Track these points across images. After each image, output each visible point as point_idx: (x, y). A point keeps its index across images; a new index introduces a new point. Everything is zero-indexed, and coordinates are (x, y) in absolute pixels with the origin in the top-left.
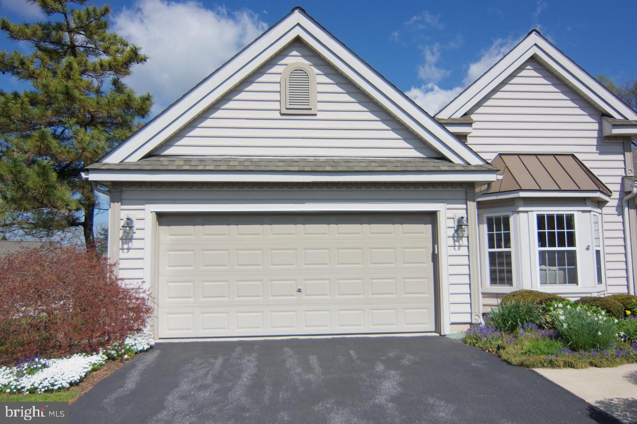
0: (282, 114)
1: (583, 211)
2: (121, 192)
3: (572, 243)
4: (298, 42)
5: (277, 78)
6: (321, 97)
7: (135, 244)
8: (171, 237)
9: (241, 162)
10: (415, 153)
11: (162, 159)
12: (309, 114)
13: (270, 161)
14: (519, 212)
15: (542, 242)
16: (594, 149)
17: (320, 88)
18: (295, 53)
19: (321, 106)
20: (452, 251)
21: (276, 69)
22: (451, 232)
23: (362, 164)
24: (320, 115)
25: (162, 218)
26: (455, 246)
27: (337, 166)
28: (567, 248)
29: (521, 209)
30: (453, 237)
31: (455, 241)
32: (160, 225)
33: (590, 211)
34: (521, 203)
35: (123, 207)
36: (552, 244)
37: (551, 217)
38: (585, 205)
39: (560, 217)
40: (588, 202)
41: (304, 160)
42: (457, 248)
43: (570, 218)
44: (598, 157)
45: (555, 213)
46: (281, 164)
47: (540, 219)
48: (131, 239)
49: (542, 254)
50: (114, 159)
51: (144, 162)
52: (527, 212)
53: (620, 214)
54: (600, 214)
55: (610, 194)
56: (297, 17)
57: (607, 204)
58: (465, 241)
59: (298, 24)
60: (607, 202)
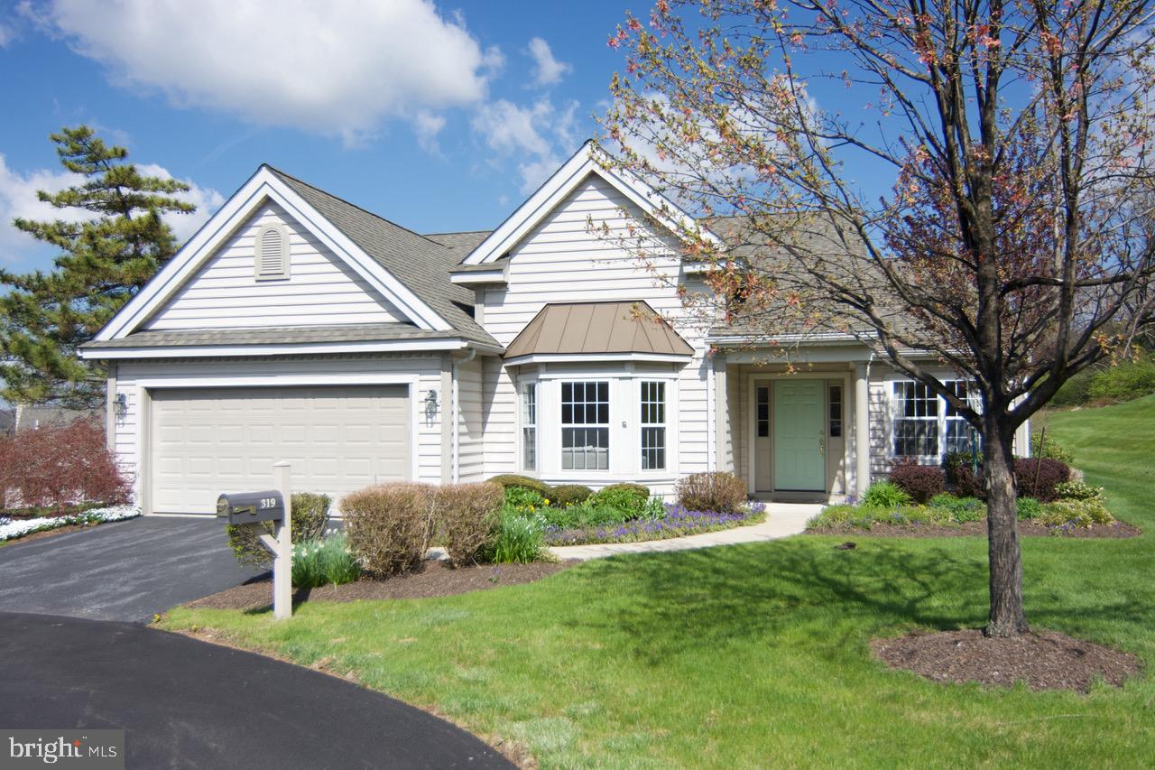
0: (258, 281)
1: (621, 378)
2: (117, 368)
3: (604, 418)
4: (268, 202)
5: (251, 242)
6: (294, 259)
7: (128, 419)
8: (165, 412)
9: (212, 334)
10: (390, 318)
11: (148, 334)
12: (280, 279)
14: (541, 380)
15: (566, 419)
16: (674, 292)
17: (294, 249)
18: (268, 212)
19: (295, 269)
20: (424, 429)
21: (252, 231)
22: (423, 407)
23: (326, 334)
24: (294, 280)
25: (153, 393)
26: (427, 423)
27: (301, 337)
28: (597, 425)
29: (541, 376)
30: (426, 412)
31: (427, 417)
32: (153, 399)
33: (632, 378)
34: (543, 369)
35: (119, 383)
36: (579, 420)
37: (579, 386)
38: (624, 370)
39: (591, 386)
40: (627, 367)
41: (273, 330)
42: (430, 425)
43: (604, 388)
44: (677, 302)
45: (585, 381)
46: (248, 336)
47: (566, 388)
48: (125, 415)
49: (566, 433)
50: (104, 336)
51: (131, 338)
52: (550, 380)
53: (704, 378)
54: (675, 379)
55: (690, 352)
56: (265, 174)
57: (686, 367)
58: (438, 418)
59: (265, 183)
60: (686, 363)
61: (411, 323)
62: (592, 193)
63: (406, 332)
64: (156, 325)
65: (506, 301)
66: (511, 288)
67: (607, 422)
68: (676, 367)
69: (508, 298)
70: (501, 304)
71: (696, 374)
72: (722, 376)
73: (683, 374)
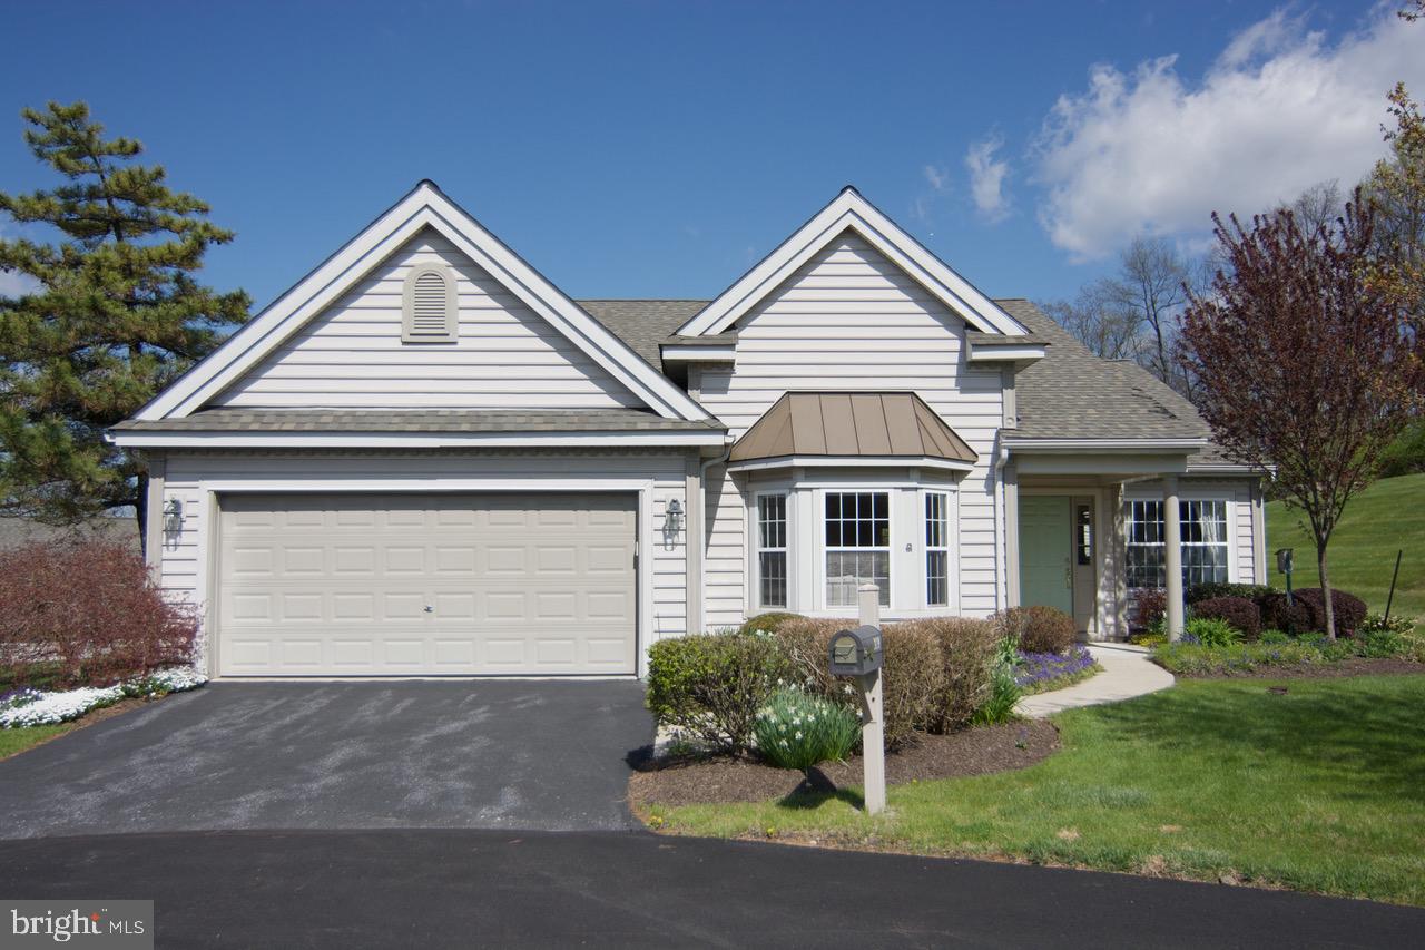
0: (404, 343)
1: (904, 489)
2: (165, 461)
3: (882, 539)
4: (428, 232)
5: (398, 287)
6: (463, 315)
7: (185, 538)
8: (237, 528)
9: (337, 417)
10: (609, 401)
11: (223, 413)
12: (444, 341)
13: (382, 415)
14: (797, 490)
15: (832, 539)
16: (952, 383)
17: (463, 302)
18: (426, 248)
19: (463, 329)
20: (660, 552)
21: (397, 273)
22: (661, 522)
23: (520, 420)
24: (462, 344)
25: (225, 500)
26: (665, 544)
27: (479, 422)
28: (874, 548)
29: (799, 485)
30: (664, 530)
31: (665, 538)
32: (223, 510)
33: (916, 489)
34: (801, 475)
35: (167, 484)
36: (850, 541)
37: (849, 498)
38: (908, 479)
39: (865, 499)
40: (912, 475)
41: (433, 413)
42: (669, 547)
43: (882, 500)
44: (957, 396)
45: (857, 491)
46: (397, 420)
47: (832, 500)
48: (180, 531)
49: (832, 556)
50: (151, 414)
51: (197, 417)
52: (810, 489)
53: (991, 491)
54: (954, 491)
55: (972, 458)
56: (425, 195)
57: (968, 476)
58: (681, 537)
59: (427, 206)
60: (969, 472)
61: (648, 409)
62: (845, 254)
63: (643, 421)
64: (239, 400)
65: (731, 386)
66: (738, 370)
67: (887, 544)
68: (957, 476)
69: (733, 383)
70: (724, 390)
71: (981, 486)
72: (1013, 490)
73: (964, 485)
